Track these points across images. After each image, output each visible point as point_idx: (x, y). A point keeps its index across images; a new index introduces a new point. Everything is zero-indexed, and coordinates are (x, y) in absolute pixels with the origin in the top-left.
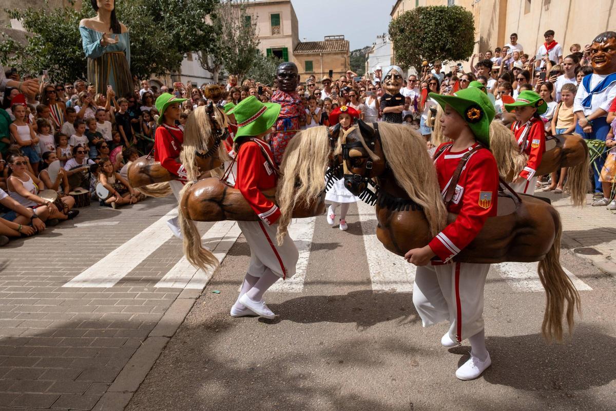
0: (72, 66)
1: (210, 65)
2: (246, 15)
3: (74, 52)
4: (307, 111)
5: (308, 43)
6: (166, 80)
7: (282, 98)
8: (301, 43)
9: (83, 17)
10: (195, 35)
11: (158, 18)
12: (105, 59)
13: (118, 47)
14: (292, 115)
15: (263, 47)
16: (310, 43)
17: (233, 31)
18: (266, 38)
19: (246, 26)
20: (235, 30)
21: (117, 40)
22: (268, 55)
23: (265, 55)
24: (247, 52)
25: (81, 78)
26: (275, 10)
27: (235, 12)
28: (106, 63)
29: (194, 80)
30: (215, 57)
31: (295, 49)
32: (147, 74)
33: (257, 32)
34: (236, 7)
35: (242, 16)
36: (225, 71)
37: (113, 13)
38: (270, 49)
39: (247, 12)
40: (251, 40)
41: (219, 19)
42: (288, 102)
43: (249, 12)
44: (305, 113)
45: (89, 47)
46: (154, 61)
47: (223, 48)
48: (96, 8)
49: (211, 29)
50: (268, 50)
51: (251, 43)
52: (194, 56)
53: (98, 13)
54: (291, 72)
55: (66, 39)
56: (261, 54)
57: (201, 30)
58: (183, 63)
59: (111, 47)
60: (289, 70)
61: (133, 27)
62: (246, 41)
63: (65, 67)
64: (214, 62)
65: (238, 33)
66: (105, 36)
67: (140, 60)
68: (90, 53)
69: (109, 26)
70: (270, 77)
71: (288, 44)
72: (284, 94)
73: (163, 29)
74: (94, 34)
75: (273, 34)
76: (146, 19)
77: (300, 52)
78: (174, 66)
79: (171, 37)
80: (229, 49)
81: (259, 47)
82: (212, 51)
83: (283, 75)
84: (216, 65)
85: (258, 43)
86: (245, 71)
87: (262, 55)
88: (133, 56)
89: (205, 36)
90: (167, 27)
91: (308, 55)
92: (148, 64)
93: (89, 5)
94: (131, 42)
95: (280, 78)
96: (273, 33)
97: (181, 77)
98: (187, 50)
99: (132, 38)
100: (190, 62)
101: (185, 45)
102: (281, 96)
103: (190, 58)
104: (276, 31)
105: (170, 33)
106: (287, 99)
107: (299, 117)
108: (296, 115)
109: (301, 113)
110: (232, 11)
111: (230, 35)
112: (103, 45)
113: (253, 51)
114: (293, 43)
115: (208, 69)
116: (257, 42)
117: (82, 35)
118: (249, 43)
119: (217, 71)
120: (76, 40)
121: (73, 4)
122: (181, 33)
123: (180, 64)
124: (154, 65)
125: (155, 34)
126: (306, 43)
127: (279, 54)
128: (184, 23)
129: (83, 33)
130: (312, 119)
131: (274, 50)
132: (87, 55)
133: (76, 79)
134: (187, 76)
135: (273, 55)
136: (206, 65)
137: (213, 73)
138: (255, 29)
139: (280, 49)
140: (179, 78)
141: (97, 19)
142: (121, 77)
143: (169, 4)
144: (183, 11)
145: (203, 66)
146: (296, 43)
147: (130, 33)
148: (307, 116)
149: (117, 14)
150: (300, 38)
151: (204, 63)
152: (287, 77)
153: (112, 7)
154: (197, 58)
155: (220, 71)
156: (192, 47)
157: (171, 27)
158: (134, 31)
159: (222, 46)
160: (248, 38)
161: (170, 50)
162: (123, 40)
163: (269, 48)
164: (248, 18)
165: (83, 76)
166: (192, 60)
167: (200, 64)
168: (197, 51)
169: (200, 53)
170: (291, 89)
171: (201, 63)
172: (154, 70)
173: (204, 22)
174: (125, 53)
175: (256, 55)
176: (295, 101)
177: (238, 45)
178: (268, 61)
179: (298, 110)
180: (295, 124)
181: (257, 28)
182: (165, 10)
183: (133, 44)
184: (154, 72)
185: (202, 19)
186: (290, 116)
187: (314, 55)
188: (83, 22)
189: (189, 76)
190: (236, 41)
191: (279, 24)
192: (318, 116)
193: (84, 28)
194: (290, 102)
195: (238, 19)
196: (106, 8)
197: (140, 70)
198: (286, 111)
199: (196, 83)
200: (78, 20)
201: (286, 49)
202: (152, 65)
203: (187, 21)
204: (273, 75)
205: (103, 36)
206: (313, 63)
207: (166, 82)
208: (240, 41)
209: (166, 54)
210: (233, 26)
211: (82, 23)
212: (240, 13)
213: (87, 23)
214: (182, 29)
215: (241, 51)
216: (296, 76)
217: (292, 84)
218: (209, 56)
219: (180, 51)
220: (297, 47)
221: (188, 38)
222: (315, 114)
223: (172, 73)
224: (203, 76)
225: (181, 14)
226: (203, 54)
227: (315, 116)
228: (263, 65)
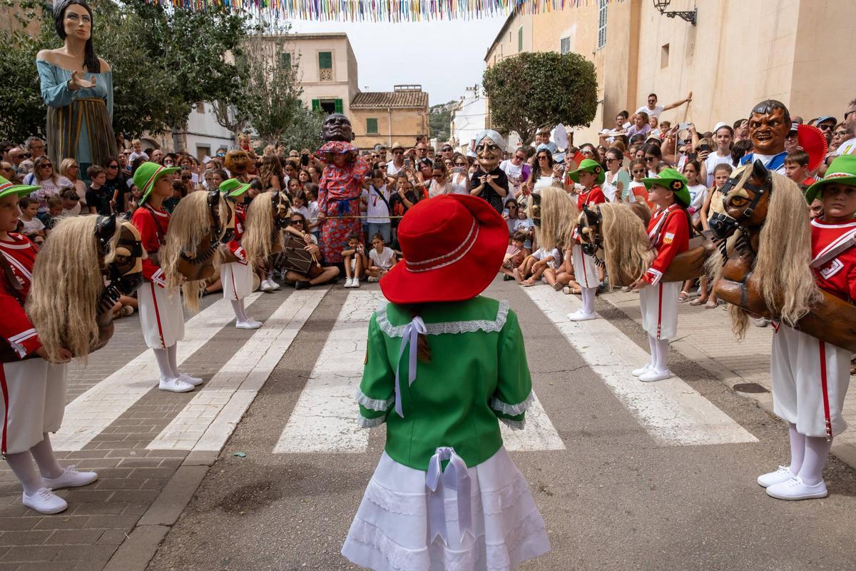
0: (23, 116)
1: (230, 120)
2: (284, 52)
3: (26, 97)
5: (371, 93)
6: (165, 139)
8: (362, 94)
9: (41, 46)
10: (210, 78)
11: (155, 52)
12: (75, 109)
13: (94, 93)
14: (350, 195)
15: (307, 97)
16: (374, 93)
17: (265, 74)
18: (311, 85)
19: (284, 67)
20: (267, 73)
21: (94, 82)
22: (314, 109)
23: (310, 108)
24: (284, 103)
25: (36, 134)
26: (325, 46)
27: (267, 47)
28: (75, 114)
29: (205, 142)
30: (239, 109)
31: (353, 102)
32: (136, 131)
33: (298, 76)
34: (269, 40)
35: (278, 53)
36: (252, 129)
37: (89, 44)
38: (317, 101)
39: (285, 48)
40: (290, 87)
41: (245, 57)
43: (288, 47)
45: (50, 91)
46: (148, 113)
47: (250, 98)
48: (63, 35)
49: (233, 71)
50: (314, 101)
51: (290, 91)
52: (207, 106)
53: (66, 42)
55: (14, 76)
56: (304, 107)
57: (218, 71)
58: (190, 116)
59: (84, 91)
61: (119, 64)
62: (282, 88)
63: (10, 117)
64: (237, 117)
65: (271, 77)
66: (76, 76)
67: (127, 111)
68: (52, 99)
69: (82, 62)
71: (343, 94)
73: (162, 68)
74: (58, 72)
75: (321, 80)
76: (137, 53)
77: (360, 106)
78: (177, 121)
79: (173, 79)
80: (259, 98)
81: (302, 97)
82: (234, 101)
84: (240, 121)
85: (300, 92)
86: (281, 130)
87: (306, 108)
88: (116, 106)
89: (223, 80)
90: (168, 66)
91: (371, 111)
92: (139, 117)
93: (51, 29)
94: (114, 86)
96: (322, 78)
97: (187, 136)
98: (197, 98)
99: (116, 79)
100: (200, 115)
101: (194, 91)
103: (201, 110)
104: (326, 75)
105: (173, 73)
110: (263, 46)
111: (260, 78)
112: (72, 88)
113: (292, 102)
114: (350, 93)
115: (228, 126)
116: (299, 90)
117: (40, 73)
118: (288, 91)
119: (240, 129)
120: (29, 79)
121: (25, 25)
122: (189, 75)
123: (187, 118)
124: (148, 119)
125: (150, 74)
126: (369, 94)
127: (330, 106)
128: (194, 61)
129: (42, 70)
131: (323, 102)
132: (47, 102)
133: (27, 136)
134: (195, 134)
135: (321, 109)
136: (224, 120)
137: (235, 131)
138: (297, 72)
139: (332, 101)
140: (185, 138)
141: (64, 50)
142: (99, 136)
143: (172, 33)
144: (193, 43)
145: (220, 122)
146: (354, 93)
147: (114, 72)
149: (94, 44)
150: (359, 87)
151: (222, 116)
153: (88, 35)
154: (212, 110)
155: (244, 130)
156: (205, 95)
157: (174, 65)
158: (119, 70)
159: (248, 93)
160: (286, 85)
161: (173, 98)
162: (102, 83)
163: (316, 98)
164: (287, 57)
165: (39, 131)
166: (204, 113)
167: (216, 118)
168: (212, 101)
169: (216, 102)
171: (218, 118)
172: (148, 126)
173: (224, 61)
174: (106, 101)
175: (298, 108)
177: (272, 93)
178: (315, 117)
180: (353, 208)
181: (299, 71)
182: (166, 41)
183: (117, 88)
184: (148, 129)
185: (221, 56)
186: (347, 197)
187: (379, 110)
188: (43, 54)
189: (199, 135)
190: (268, 88)
191: (331, 66)
193: (43, 62)
195: (272, 57)
196: (79, 36)
197: (127, 125)
198: (340, 191)
199: (210, 145)
200: (34, 50)
201: (340, 101)
202: (145, 119)
203: (199, 59)
205: (73, 76)
206: (378, 122)
207: (165, 142)
208: (275, 89)
209: (167, 104)
210: (264, 67)
211: (41, 55)
212: (275, 49)
213: (49, 55)
214: (190, 68)
215: (276, 101)
218: (228, 108)
219: (186, 99)
220: (355, 99)
221: (198, 82)
223: (174, 130)
224: (219, 135)
225: (190, 48)
226: (221, 105)
228: (307, 123)
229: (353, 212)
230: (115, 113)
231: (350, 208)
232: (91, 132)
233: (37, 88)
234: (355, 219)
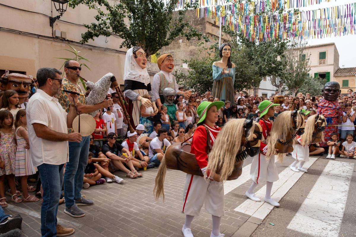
0: (206, 84)
1: (277, 83)
2: (303, 54)
3: (207, 78)
4: (344, 114)
5: (346, 68)
6: (250, 91)
7: (327, 105)
8: (341, 69)
9: (214, 61)
10: (271, 67)
11: (251, 59)
12: (222, 81)
13: (229, 75)
14: (333, 116)
15: (312, 73)
16: (347, 68)
17: (293, 64)
18: (315, 67)
19: (302, 60)
20: (294, 63)
21: (229, 71)
22: (315, 77)
23: (313, 77)
24: (301, 75)
25: (209, 90)
26: (322, 50)
27: (295, 53)
28: (222, 83)
29: (265, 92)
30: (281, 79)
31: (336, 72)
32: (241, 88)
33: (309, 64)
34: (297, 50)
35: (300, 55)
36: (286, 86)
37: (229, 58)
38: (317, 73)
39: (303, 52)
40: (305, 68)
41: (286, 58)
42: (330, 107)
43: (305, 52)
44: (342, 115)
45: (215, 75)
46: (246, 82)
47: (286, 74)
48: (221, 56)
49: (281, 63)
50: (315, 74)
51: (305, 70)
52: (268, 78)
53: (222, 59)
54: (335, 88)
55: (205, 71)
56: (310, 76)
57: (274, 64)
58: (261, 82)
59: (226, 75)
60: (334, 87)
61: (238, 65)
62: (301, 69)
63: (202, 85)
64: (280, 82)
65: (296, 65)
66: (224, 70)
67: (239, 81)
68: (216, 78)
69: (226, 65)
70: (315, 90)
71: (331, 70)
72: (328, 102)
73: (253, 65)
74: (219, 69)
75: (320, 64)
76: (245, 60)
77: (339, 74)
78: (256, 84)
79: (257, 69)
80: (291, 74)
81: (310, 72)
82: (280, 75)
83: (328, 90)
84: (281, 84)
85: (309, 70)
86: (299, 87)
87: (311, 77)
88: (236, 79)
89: (276, 68)
90: (255, 64)
91: (345, 76)
92: (242, 83)
93: (218, 55)
94: (236, 72)
95: (326, 92)
96: (320, 63)
98: (263, 75)
99: (237, 70)
100: (265, 82)
101: (264, 73)
102: (325, 104)
103: (265, 79)
104: (322, 62)
105: (256, 66)
106: (330, 105)
107: (338, 117)
108: (336, 116)
109: (339, 115)
110: (294, 53)
111: (291, 66)
112: (222, 74)
113: (305, 75)
114: (334, 69)
115: (276, 86)
116: (309, 69)
117: (213, 69)
118: (303, 70)
119: (281, 86)
120: (209, 72)
121: (210, 55)
122: (263, 67)
123: (260, 83)
124: (246, 84)
125: (249, 67)
126: (345, 69)
127: (324, 76)
128: (265, 61)
129: (214, 68)
130: (348, 119)
131: (319, 74)
132: (214, 79)
133: (206, 91)
134: (262, 89)
135: (318, 77)
136: (274, 83)
137: (278, 87)
138: (308, 62)
139: (324, 73)
140: (258, 90)
141: (221, 61)
142: (229, 90)
143: (258, 52)
144: (265, 54)
145: (272, 84)
146: (336, 69)
147: (236, 67)
148: (344, 117)
149: (231, 58)
150: (339, 66)
151: (273, 82)
152: (332, 92)
153: (229, 55)
154: (270, 80)
155: (282, 87)
156: (268, 74)
157: (257, 63)
158: (238, 66)
159: (285, 72)
160: (303, 67)
161: (256, 75)
162: (232, 71)
164: (304, 56)
165: (210, 89)
166: (266, 81)
167: (271, 83)
168: (270, 76)
169: (272, 76)
170: (333, 99)
171: (272, 82)
172: (245, 86)
173: (277, 60)
174: (232, 78)
175: (307, 77)
176: (336, 107)
177: (296, 71)
178: (315, 80)
179: (337, 113)
180: (334, 122)
181: (310, 61)
182: (255, 55)
183: (236, 73)
184: (245, 87)
185: (276, 58)
186: (331, 117)
187: (349, 76)
188: (215, 63)
189: (263, 89)
190: (294, 69)
191: (325, 58)
192: (353, 117)
193: (214, 66)
194: (332, 108)
195: (297, 56)
196: (226, 56)
197: (238, 87)
198: (328, 114)
199: (267, 93)
200: (212, 62)
201: (329, 73)
202: (245, 83)
203: (267, 60)
204: (318, 89)
205: (223, 70)
206: (349, 81)
207: (250, 92)
208: (297, 70)
209: (253, 78)
210: (294, 61)
211: (214, 64)
212: (299, 53)
213: (216, 63)
214: (263, 64)
215: (298, 75)
216: (338, 91)
217: (335, 96)
218: (277, 78)
219: (260, 76)
220: (337, 72)
221: (266, 69)
222: (350, 116)
223: (254, 87)
224: (271, 89)
225: (264, 56)
226: (274, 77)
227: (350, 117)
228: (311, 83)
229: (334, 123)
230: (235, 82)
231: (333, 122)
232: (226, 89)
233: (211, 75)
234: (335, 126)
